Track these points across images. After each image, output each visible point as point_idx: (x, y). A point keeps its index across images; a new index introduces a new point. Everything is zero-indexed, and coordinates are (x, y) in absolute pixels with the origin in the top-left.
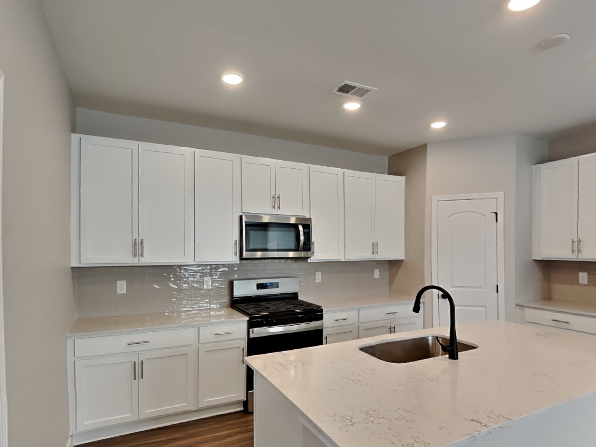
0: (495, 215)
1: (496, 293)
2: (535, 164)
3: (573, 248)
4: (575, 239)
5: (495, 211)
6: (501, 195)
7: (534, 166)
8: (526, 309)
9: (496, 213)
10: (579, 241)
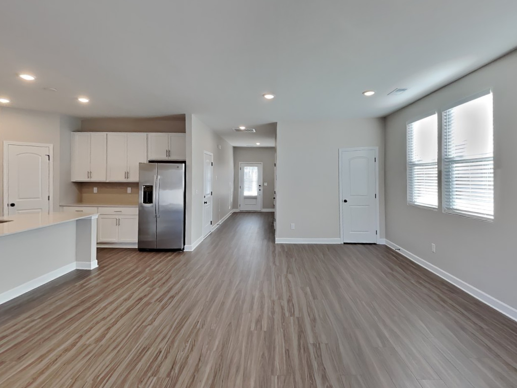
0: (48, 156)
1: (48, 200)
2: (73, 132)
3: (88, 176)
4: (89, 172)
5: (48, 155)
6: (51, 146)
7: (72, 132)
8: (65, 208)
9: (49, 156)
10: (91, 172)
